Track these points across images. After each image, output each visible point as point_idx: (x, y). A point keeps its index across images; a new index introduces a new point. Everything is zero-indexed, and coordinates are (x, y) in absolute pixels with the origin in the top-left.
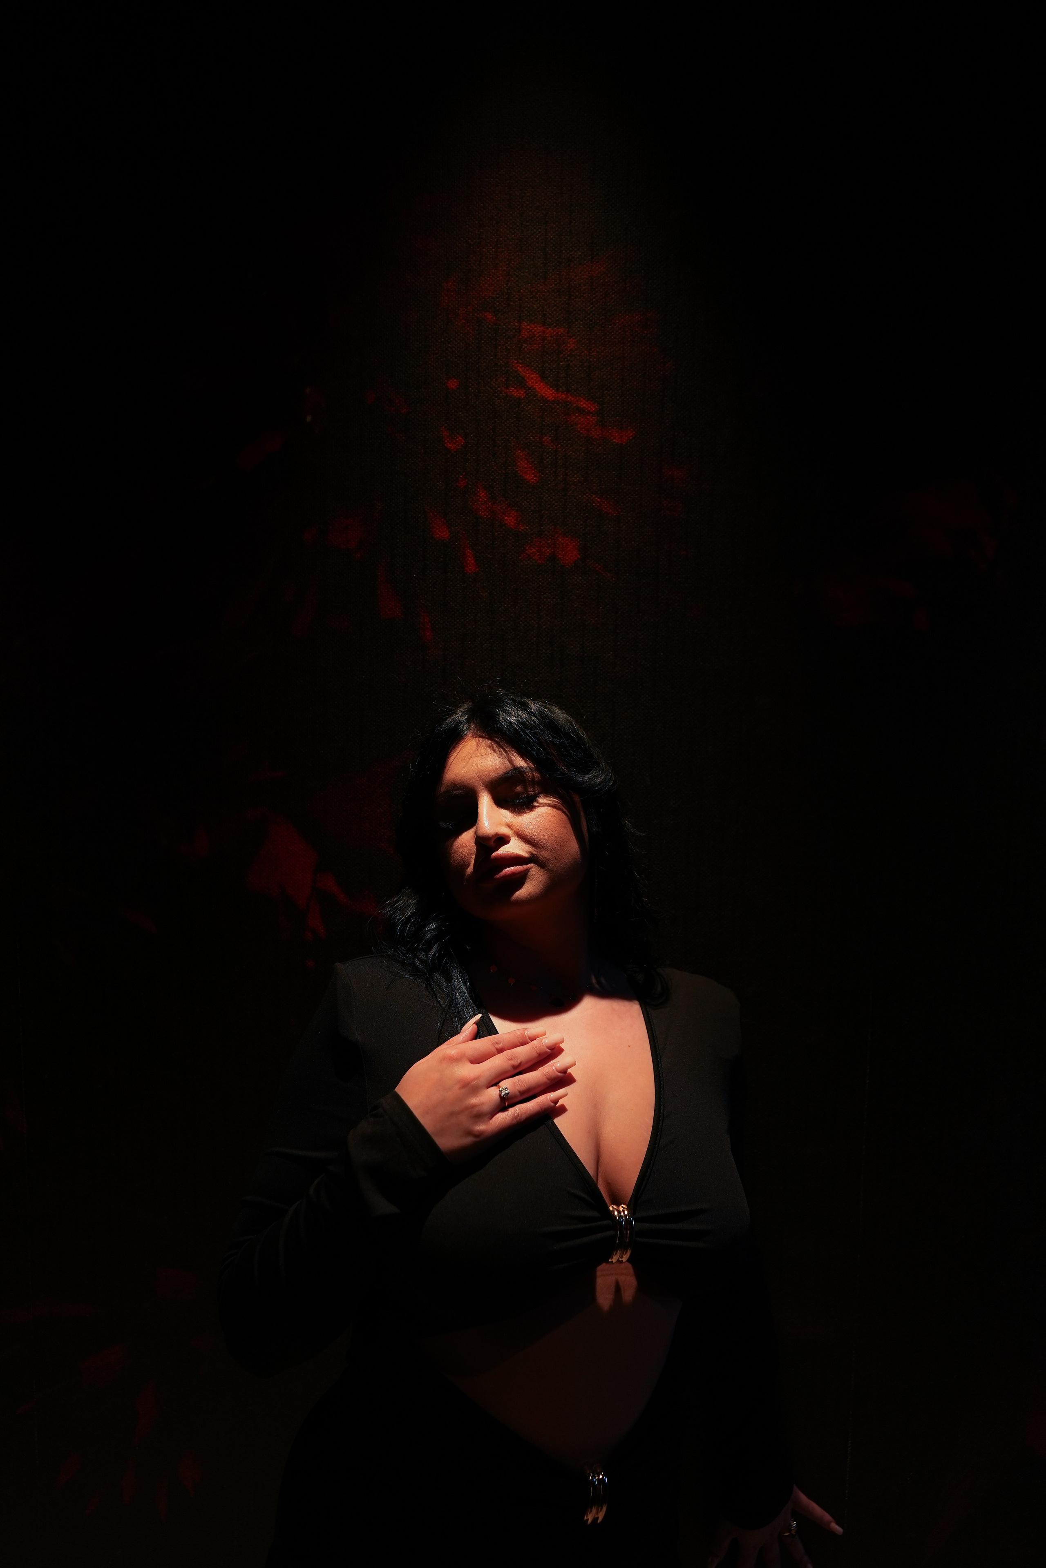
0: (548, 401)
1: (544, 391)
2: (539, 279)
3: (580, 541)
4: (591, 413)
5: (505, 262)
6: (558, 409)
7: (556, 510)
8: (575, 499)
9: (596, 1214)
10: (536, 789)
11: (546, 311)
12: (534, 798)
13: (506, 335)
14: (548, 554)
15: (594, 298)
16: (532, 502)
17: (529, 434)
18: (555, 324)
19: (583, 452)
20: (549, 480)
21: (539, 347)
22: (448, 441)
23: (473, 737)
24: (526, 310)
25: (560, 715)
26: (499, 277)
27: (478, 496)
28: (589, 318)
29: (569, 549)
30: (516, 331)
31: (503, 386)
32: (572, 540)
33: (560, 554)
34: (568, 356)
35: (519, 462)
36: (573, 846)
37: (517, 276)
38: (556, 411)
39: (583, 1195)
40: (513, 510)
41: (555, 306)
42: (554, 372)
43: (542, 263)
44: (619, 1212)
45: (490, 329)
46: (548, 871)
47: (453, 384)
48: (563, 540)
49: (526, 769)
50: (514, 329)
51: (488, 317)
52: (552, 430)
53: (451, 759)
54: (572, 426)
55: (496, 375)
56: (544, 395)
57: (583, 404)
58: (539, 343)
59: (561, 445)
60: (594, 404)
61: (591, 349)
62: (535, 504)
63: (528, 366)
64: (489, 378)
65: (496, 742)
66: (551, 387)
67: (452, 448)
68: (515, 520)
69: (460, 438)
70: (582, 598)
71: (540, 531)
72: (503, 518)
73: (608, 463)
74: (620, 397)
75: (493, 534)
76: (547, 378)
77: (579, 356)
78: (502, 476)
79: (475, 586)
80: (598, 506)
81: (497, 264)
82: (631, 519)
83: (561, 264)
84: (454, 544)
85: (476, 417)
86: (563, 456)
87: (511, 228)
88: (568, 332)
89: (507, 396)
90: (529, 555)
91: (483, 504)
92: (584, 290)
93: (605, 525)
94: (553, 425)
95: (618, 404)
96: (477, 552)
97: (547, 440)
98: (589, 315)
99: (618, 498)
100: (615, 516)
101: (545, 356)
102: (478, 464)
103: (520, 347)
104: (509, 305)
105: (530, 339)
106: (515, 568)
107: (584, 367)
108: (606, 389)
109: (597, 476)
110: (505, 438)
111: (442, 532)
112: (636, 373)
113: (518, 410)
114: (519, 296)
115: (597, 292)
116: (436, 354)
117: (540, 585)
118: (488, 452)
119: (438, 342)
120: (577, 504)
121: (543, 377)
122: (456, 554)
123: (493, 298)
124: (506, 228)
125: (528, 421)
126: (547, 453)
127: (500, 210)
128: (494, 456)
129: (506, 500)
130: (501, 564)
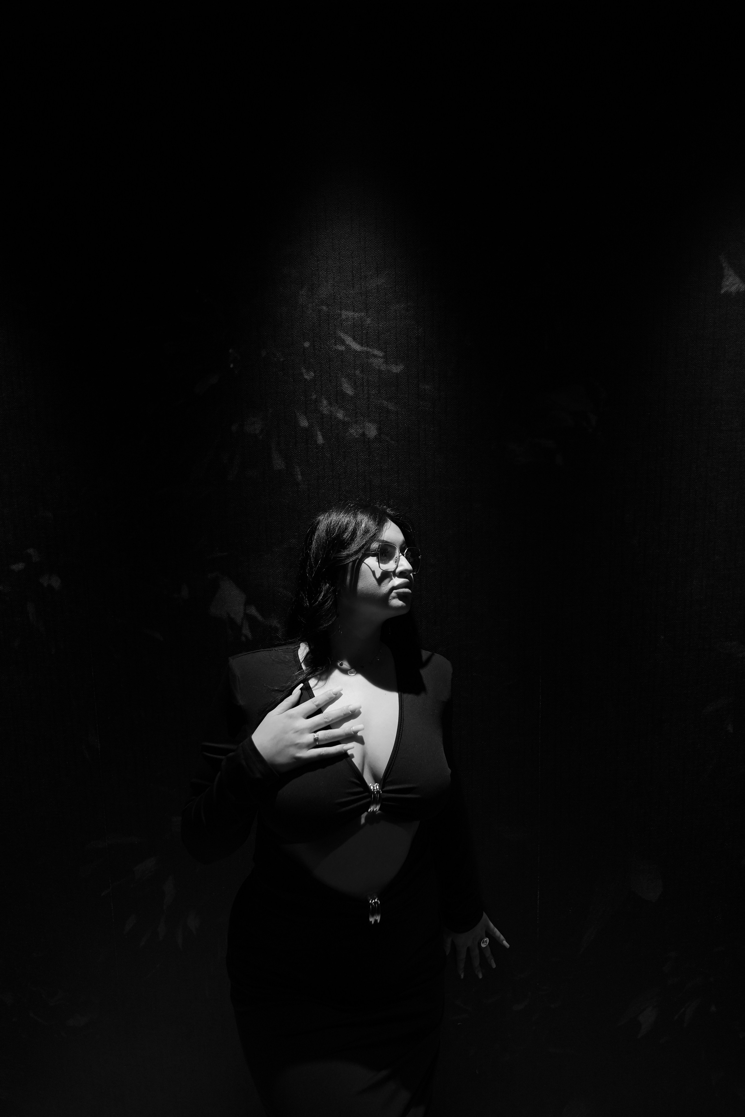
0: (358, 351)
1: (355, 346)
2: (350, 288)
3: (377, 425)
4: (380, 357)
5: (332, 279)
6: (363, 355)
7: (364, 409)
8: (374, 403)
9: (362, 786)
11: (354, 304)
13: (334, 318)
14: (361, 432)
15: (379, 296)
16: (351, 405)
17: (348, 369)
18: (359, 311)
19: (377, 378)
20: (360, 393)
21: (352, 323)
22: (305, 375)
24: (344, 304)
26: (329, 287)
27: (322, 403)
28: (377, 307)
29: (372, 429)
30: (339, 316)
31: (333, 345)
32: (373, 424)
33: (367, 432)
34: (367, 327)
35: (343, 384)
37: (338, 286)
38: (362, 357)
40: (341, 410)
41: (359, 301)
42: (360, 336)
43: (351, 279)
44: (374, 787)
45: (325, 315)
47: (307, 344)
48: (368, 425)
50: (338, 314)
51: (324, 308)
52: (360, 367)
54: (371, 364)
55: (329, 339)
56: (355, 348)
57: (376, 352)
58: (352, 321)
59: (366, 375)
60: (382, 352)
61: (379, 323)
62: (353, 406)
63: (346, 334)
64: (326, 341)
66: (359, 344)
67: (308, 378)
68: (342, 415)
69: (312, 373)
70: (380, 455)
71: (356, 420)
72: (336, 414)
73: (391, 383)
74: (395, 348)
75: (331, 423)
76: (356, 339)
77: (373, 327)
78: (335, 392)
79: (323, 450)
80: (386, 406)
81: (327, 280)
82: (404, 412)
83: (361, 279)
84: (311, 429)
85: (320, 361)
86: (367, 380)
87: (334, 261)
88: (367, 315)
89: (336, 350)
90: (351, 433)
91: (325, 407)
92: (374, 292)
93: (390, 416)
94: (361, 364)
95: (394, 352)
96: (323, 433)
97: (358, 372)
98: (377, 305)
99: (397, 402)
100: (395, 411)
101: (355, 328)
102: (322, 386)
103: (342, 324)
104: (334, 302)
105: (347, 319)
106: (344, 441)
107: (376, 333)
108: (388, 344)
109: (385, 390)
110: (335, 372)
111: (304, 423)
112: (403, 335)
113: (342, 357)
114: (340, 297)
115: (381, 293)
116: (297, 329)
117: (357, 449)
118: (327, 380)
119: (298, 323)
120: (375, 406)
121: (354, 339)
122: (312, 434)
123: (326, 298)
124: (331, 261)
125: (348, 363)
126: (358, 379)
127: (328, 252)
128: (330, 382)
129: (337, 405)
130: (336, 439)
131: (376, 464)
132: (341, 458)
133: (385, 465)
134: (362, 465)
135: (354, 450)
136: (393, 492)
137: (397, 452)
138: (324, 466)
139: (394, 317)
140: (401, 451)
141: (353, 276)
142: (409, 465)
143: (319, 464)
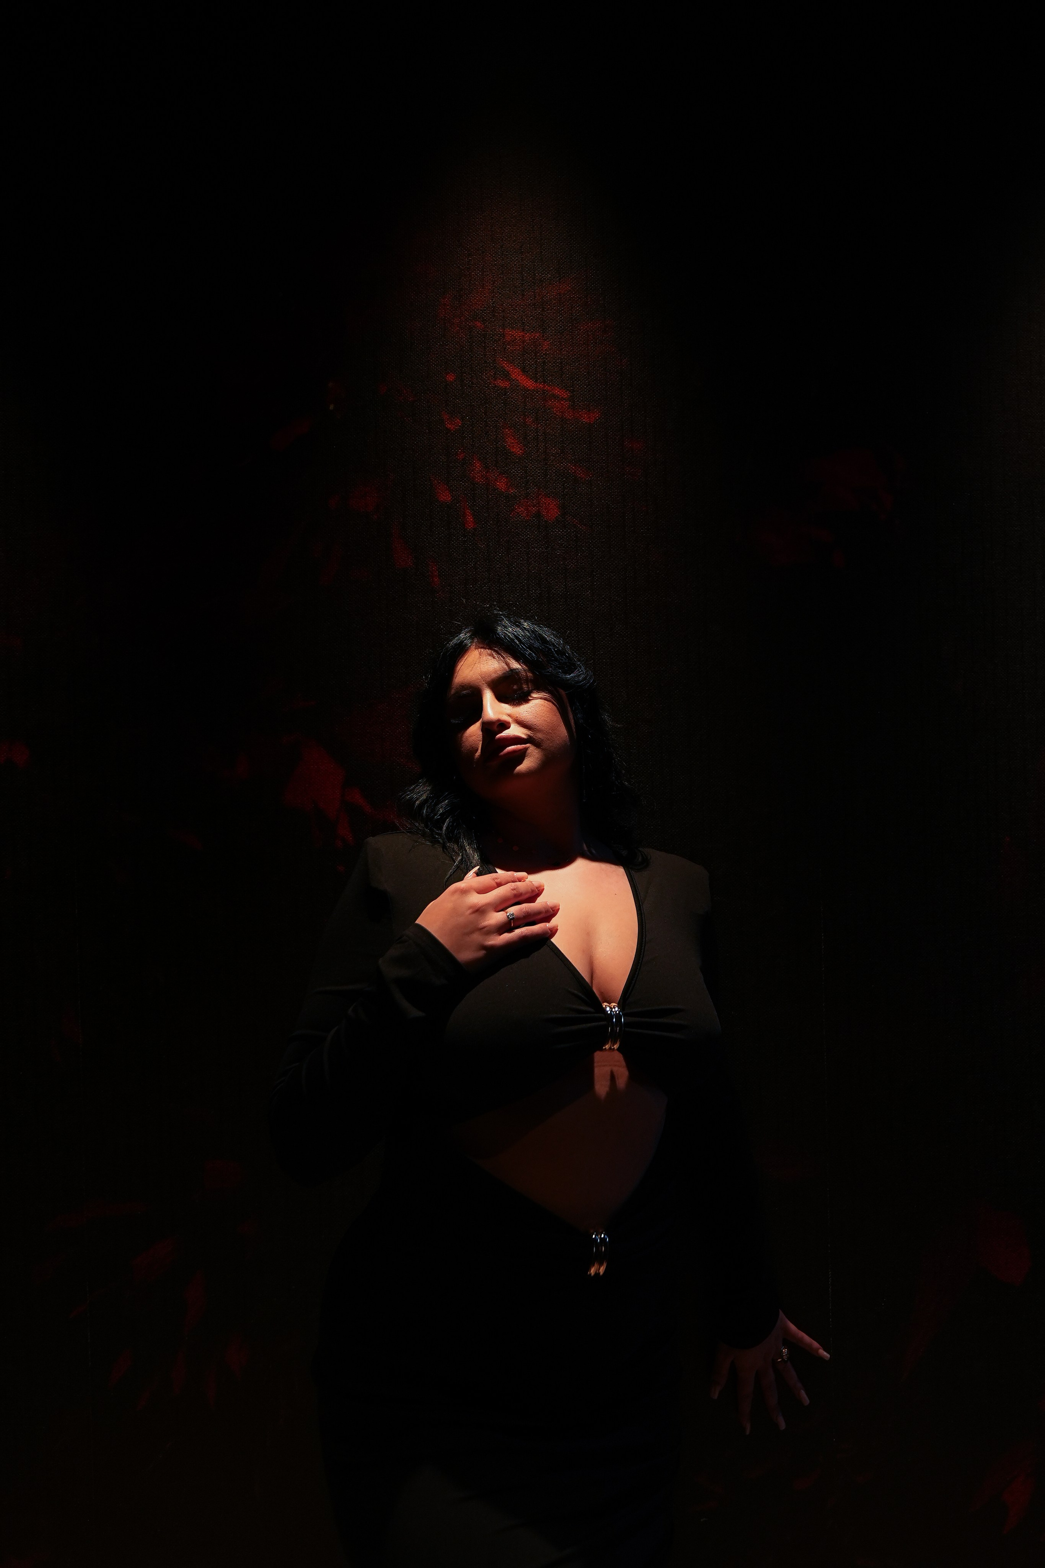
0: (529, 390)
1: (525, 382)
2: (517, 296)
3: (560, 501)
4: (564, 399)
5: (490, 282)
6: (537, 396)
7: (539, 476)
8: (554, 467)
9: (592, 1010)
10: (530, 686)
11: (525, 320)
12: (529, 693)
13: (493, 339)
14: (534, 512)
16: (519, 470)
17: (514, 416)
18: (532, 330)
19: (559, 429)
20: (533, 453)
21: (520, 348)
22: (448, 423)
23: (476, 649)
24: (509, 320)
25: (547, 634)
26: (486, 294)
27: (474, 466)
28: (559, 325)
29: (551, 507)
30: (501, 336)
31: (492, 379)
32: (553, 500)
33: (543, 512)
34: (544, 355)
35: (507, 438)
36: (563, 731)
37: (500, 294)
39: (580, 994)
40: (504, 477)
41: (532, 316)
42: (533, 367)
43: (519, 284)
44: (611, 1008)
45: (479, 334)
46: (543, 749)
47: (450, 378)
48: (546, 500)
49: (521, 669)
50: (499, 334)
51: (478, 325)
52: (533, 412)
53: (459, 667)
54: (549, 409)
55: (486, 371)
56: (525, 385)
57: (557, 392)
58: (520, 345)
59: (541, 425)
60: (566, 392)
61: (562, 349)
62: (521, 472)
63: (512, 363)
64: (480, 373)
65: (495, 651)
66: (531, 379)
67: (452, 428)
68: (505, 485)
69: (458, 420)
70: (563, 547)
71: (527, 494)
72: (496, 483)
73: (580, 438)
74: (587, 386)
75: (488, 497)
76: (527, 372)
77: (552, 354)
78: (493, 450)
79: (474, 539)
80: (573, 473)
81: (484, 284)
82: (601, 482)
83: (535, 284)
84: (456, 505)
85: (471, 403)
86: (543, 433)
87: (494, 257)
88: (543, 336)
89: (496, 386)
90: (518, 513)
91: (479, 473)
92: (554, 304)
93: (580, 487)
94: (533, 409)
95: (586, 391)
96: (475, 512)
97: (529, 420)
98: (559, 323)
99: (589, 466)
100: (587, 481)
101: (525, 354)
102: (473, 441)
103: (505, 348)
104: (494, 316)
105: (513, 342)
106: (507, 524)
107: (558, 363)
108: (576, 380)
109: (571, 449)
110: (495, 419)
111: (445, 497)
112: (599, 367)
113: (505, 397)
114: (502, 309)
115: (565, 306)
116: (437, 354)
117: (529, 537)
118: (482, 431)
119: (438, 345)
120: (556, 471)
121: (524, 370)
122: (458, 513)
123: (481, 310)
124: (489, 257)
125: (514, 406)
126: (530, 431)
127: (484, 243)
128: (486, 434)
129: (498, 469)
130: (495, 521)
131: (558, 561)
132: (502, 551)
133: (572, 563)
134: (535, 562)
135: (523, 539)
136: (584, 604)
137: (591, 543)
138: (476, 563)
139: (584, 340)
140: (597, 541)
141: (523, 280)
142: (609, 564)
143: (468, 560)
